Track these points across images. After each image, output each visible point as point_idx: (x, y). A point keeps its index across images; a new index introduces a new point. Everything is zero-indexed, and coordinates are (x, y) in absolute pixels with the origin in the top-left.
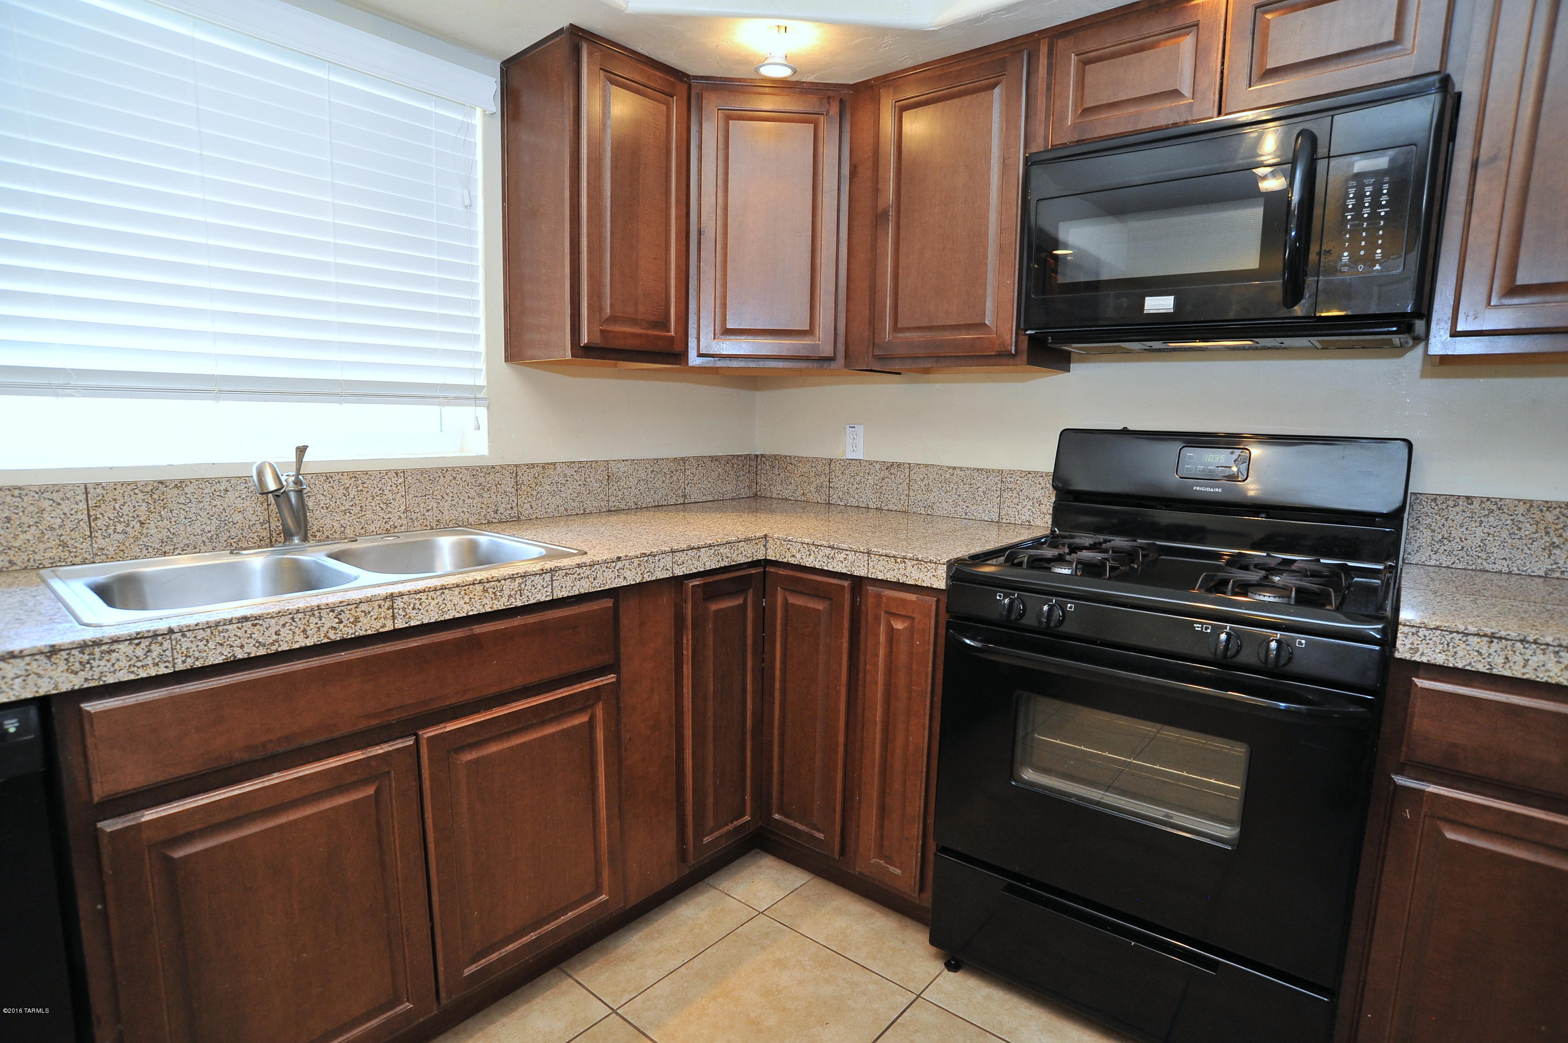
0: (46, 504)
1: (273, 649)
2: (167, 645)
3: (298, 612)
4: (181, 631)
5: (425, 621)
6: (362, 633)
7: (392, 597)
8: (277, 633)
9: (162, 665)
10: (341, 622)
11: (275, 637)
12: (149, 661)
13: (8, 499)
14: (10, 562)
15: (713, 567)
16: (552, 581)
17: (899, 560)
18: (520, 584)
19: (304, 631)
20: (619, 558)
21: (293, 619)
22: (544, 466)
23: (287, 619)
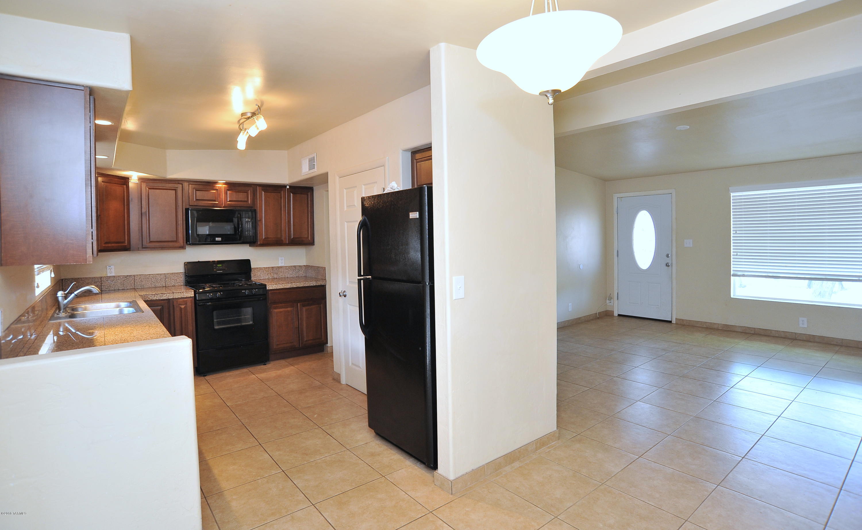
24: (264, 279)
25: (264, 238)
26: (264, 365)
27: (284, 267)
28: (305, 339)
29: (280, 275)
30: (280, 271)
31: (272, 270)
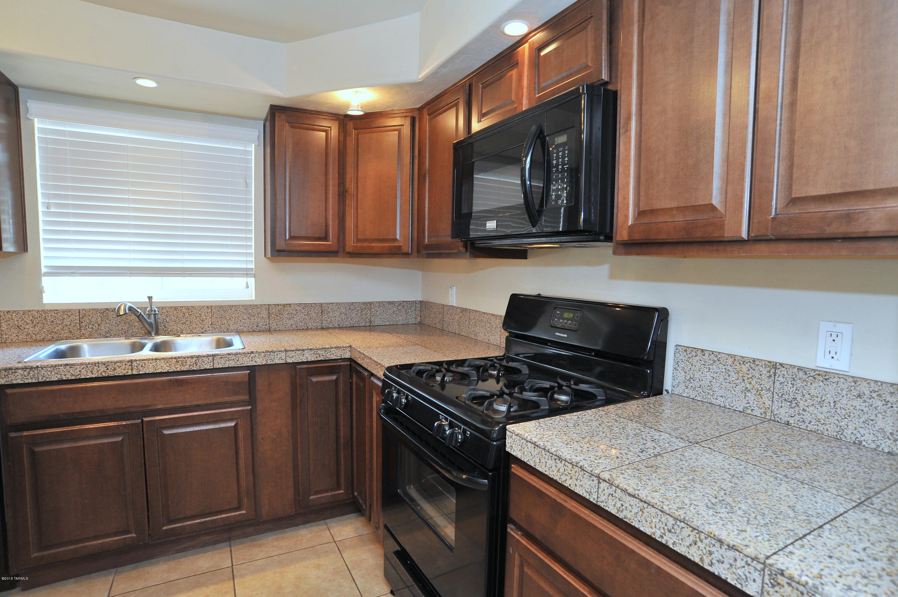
0: (65, 316)
1: (78, 377)
2: (36, 372)
3: (89, 364)
4: (41, 367)
5: (147, 372)
6: (117, 374)
7: (131, 361)
8: (80, 371)
9: (34, 379)
10: (108, 369)
11: (79, 373)
12: (29, 377)
13: (53, 314)
14: (52, 337)
15: (313, 360)
16: (213, 360)
18: (196, 360)
19: (92, 371)
20: (252, 352)
21: (87, 366)
22: (284, 306)
23: (84, 366)
24: (725, 407)
29: (807, 417)
30: (813, 392)
31: (770, 376)
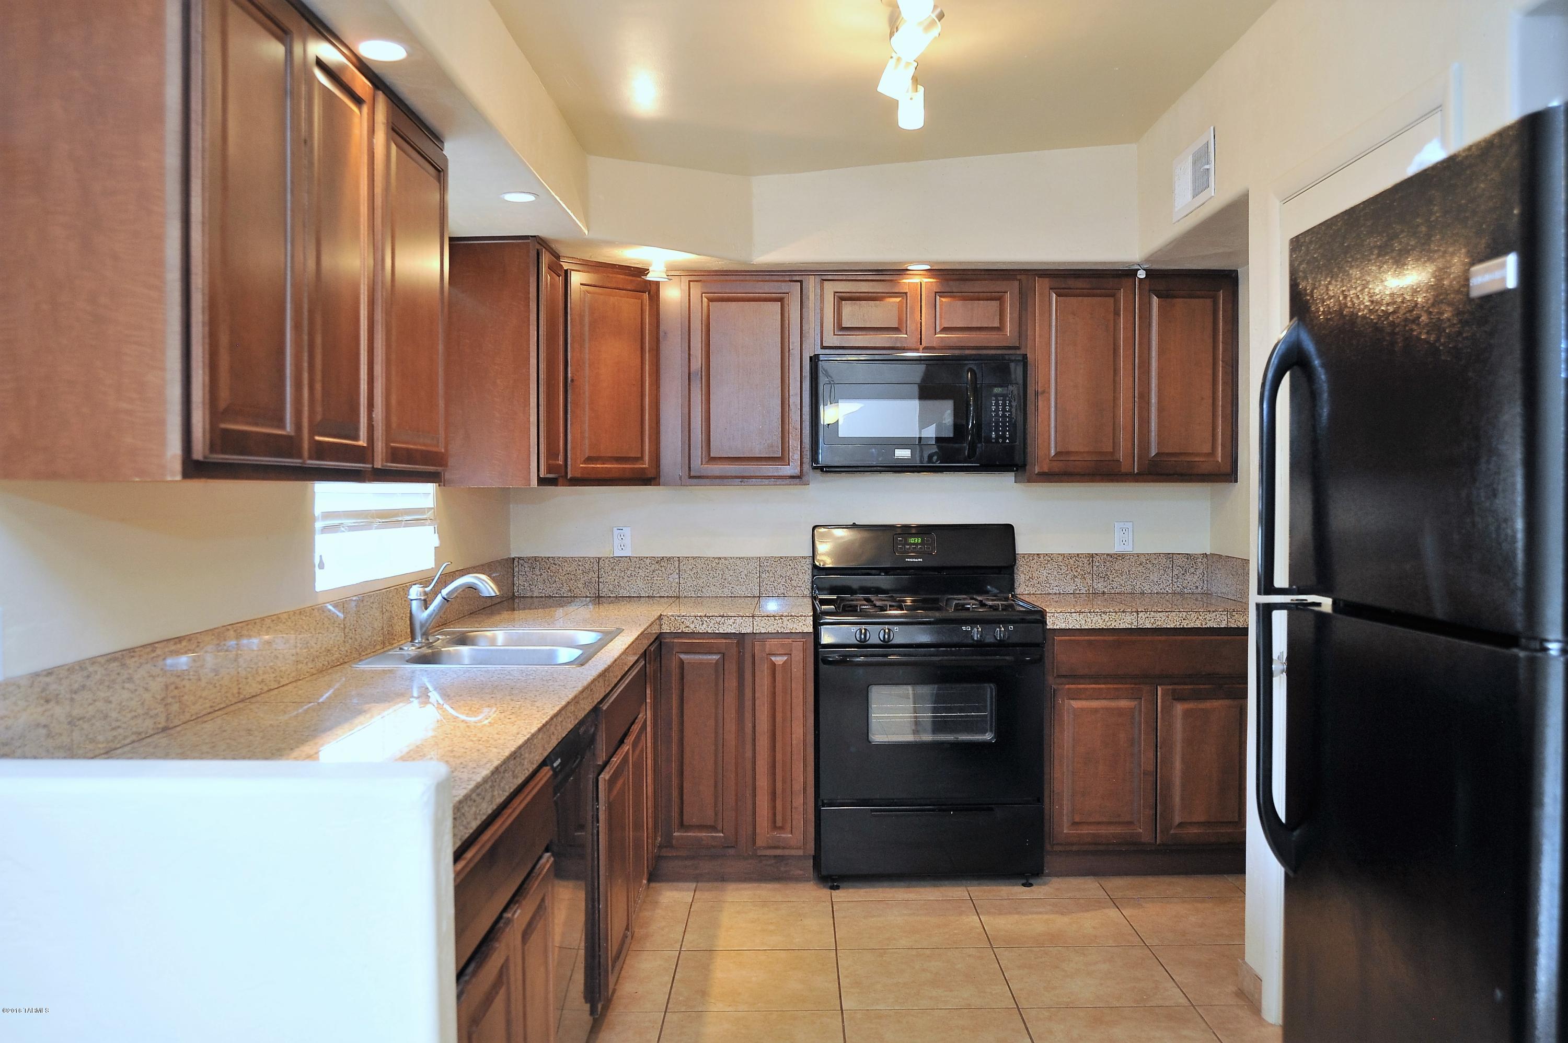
17: (777, 618)
24: (1060, 594)
25: (1053, 453)
26: (1024, 885)
27: (1133, 555)
28: (1177, 820)
29: (1115, 585)
30: (1117, 568)
31: (1090, 563)
